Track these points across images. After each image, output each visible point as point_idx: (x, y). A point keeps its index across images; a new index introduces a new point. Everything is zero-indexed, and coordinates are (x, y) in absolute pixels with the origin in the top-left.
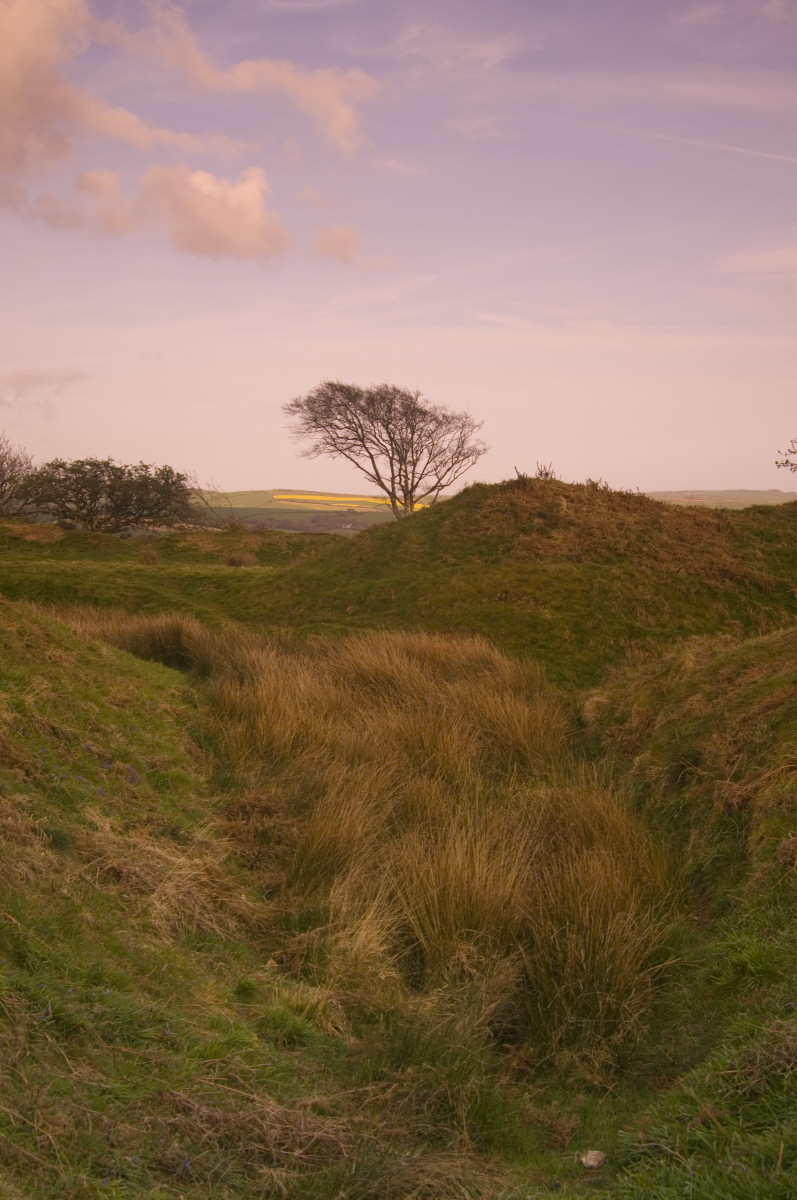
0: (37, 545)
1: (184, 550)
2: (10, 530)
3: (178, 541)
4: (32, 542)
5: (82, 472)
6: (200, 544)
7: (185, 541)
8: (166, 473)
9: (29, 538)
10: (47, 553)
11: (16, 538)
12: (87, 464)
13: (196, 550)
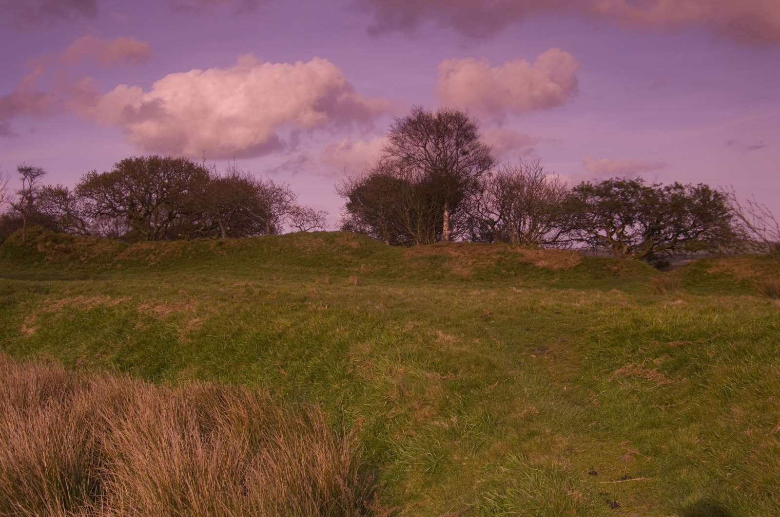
0: (549, 272)
1: (715, 277)
2: (522, 255)
3: (709, 266)
4: (543, 269)
5: (610, 196)
6: (736, 269)
7: (717, 266)
8: (704, 192)
9: (541, 264)
10: (556, 280)
11: (526, 264)
12: (615, 186)
13: (730, 276)
